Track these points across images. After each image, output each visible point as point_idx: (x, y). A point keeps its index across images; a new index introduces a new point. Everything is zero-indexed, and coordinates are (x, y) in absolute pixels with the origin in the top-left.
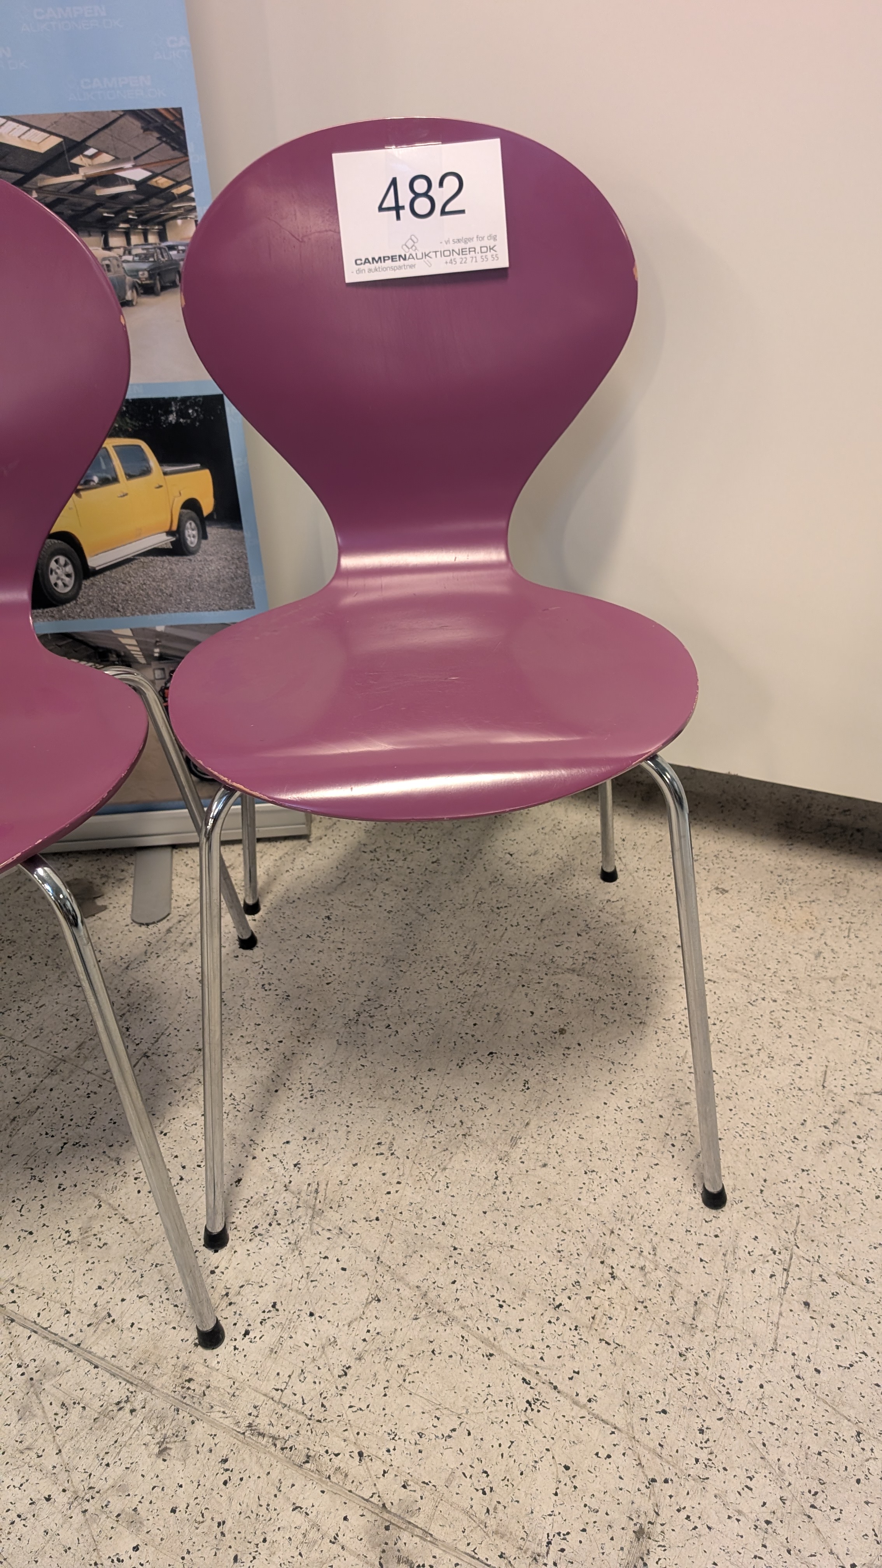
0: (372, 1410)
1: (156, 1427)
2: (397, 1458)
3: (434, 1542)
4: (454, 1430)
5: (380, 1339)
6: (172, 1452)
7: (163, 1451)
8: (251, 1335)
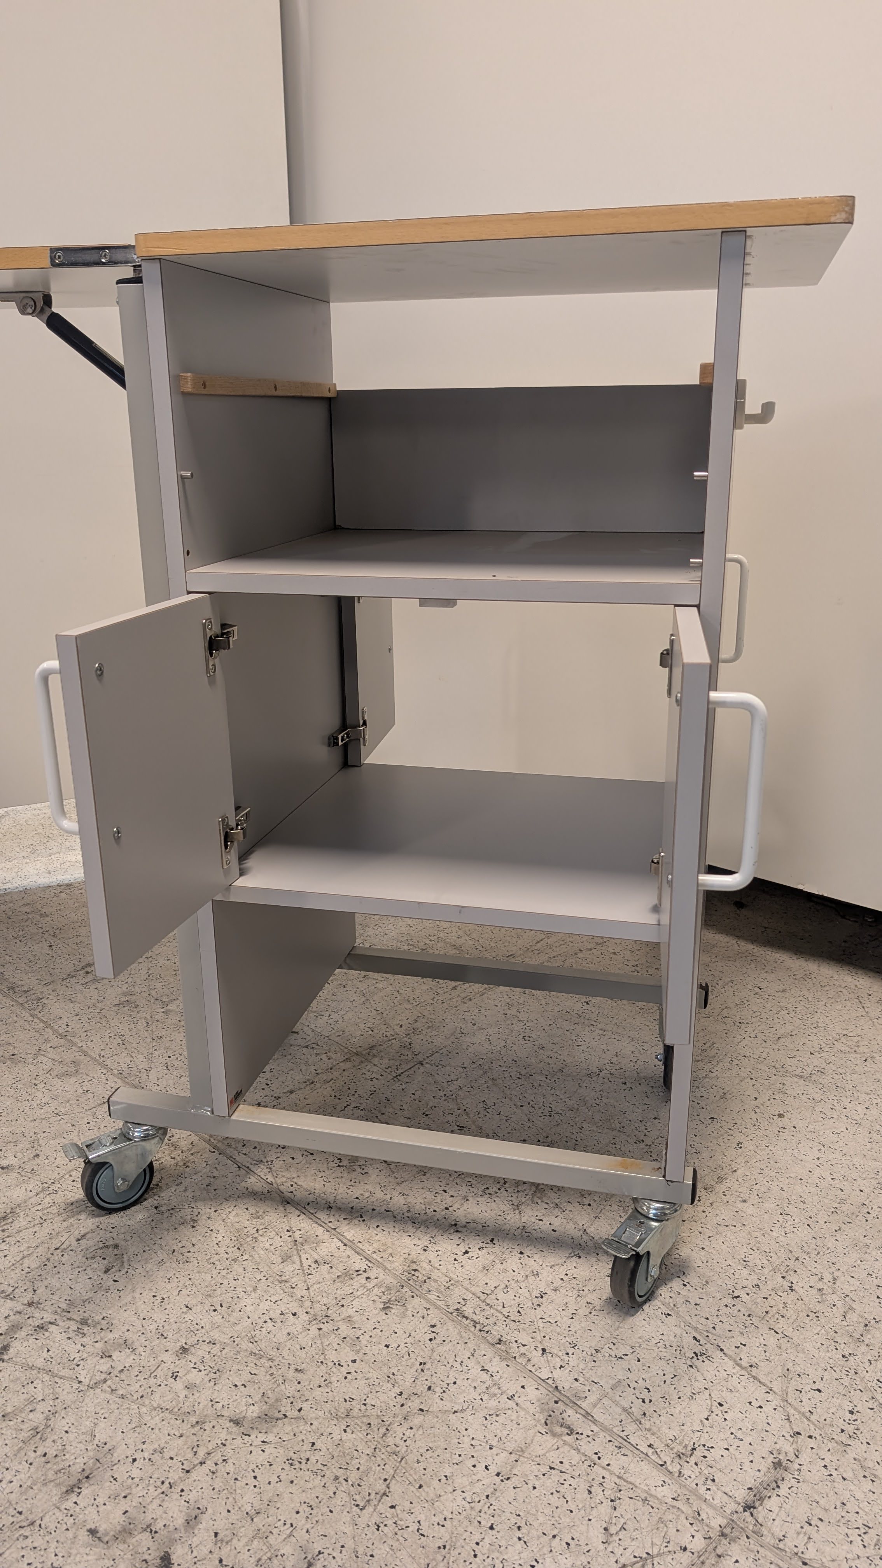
0: (559, 1325)
1: (384, 1293)
2: (573, 1361)
3: (595, 1421)
4: (627, 1355)
5: (574, 1282)
6: (393, 1311)
7: (386, 1308)
8: (470, 1254)
